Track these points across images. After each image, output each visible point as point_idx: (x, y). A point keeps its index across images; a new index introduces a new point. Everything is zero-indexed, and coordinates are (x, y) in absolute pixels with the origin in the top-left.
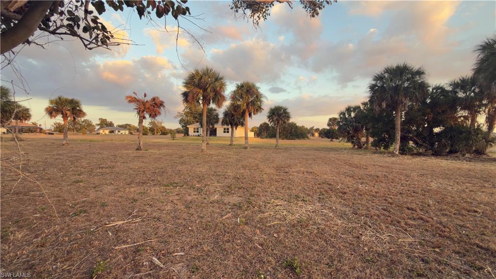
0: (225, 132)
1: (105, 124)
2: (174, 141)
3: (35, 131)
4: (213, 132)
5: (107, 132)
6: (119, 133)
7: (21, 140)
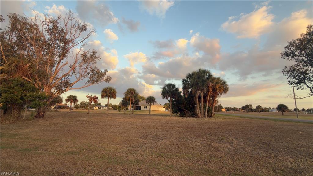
0: (145, 108)
1: (97, 104)
2: (120, 112)
3: (66, 108)
4: (139, 108)
5: (97, 108)
6: (103, 109)
7: (58, 111)
